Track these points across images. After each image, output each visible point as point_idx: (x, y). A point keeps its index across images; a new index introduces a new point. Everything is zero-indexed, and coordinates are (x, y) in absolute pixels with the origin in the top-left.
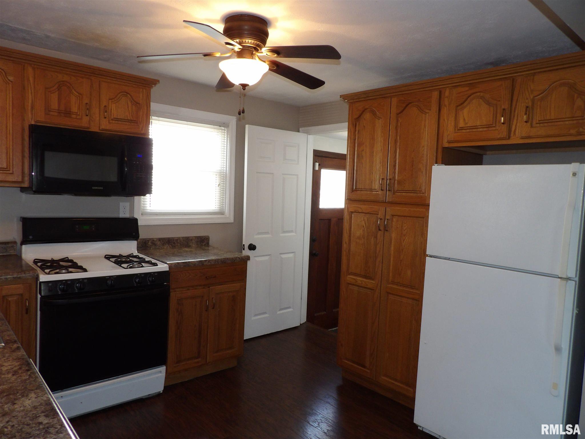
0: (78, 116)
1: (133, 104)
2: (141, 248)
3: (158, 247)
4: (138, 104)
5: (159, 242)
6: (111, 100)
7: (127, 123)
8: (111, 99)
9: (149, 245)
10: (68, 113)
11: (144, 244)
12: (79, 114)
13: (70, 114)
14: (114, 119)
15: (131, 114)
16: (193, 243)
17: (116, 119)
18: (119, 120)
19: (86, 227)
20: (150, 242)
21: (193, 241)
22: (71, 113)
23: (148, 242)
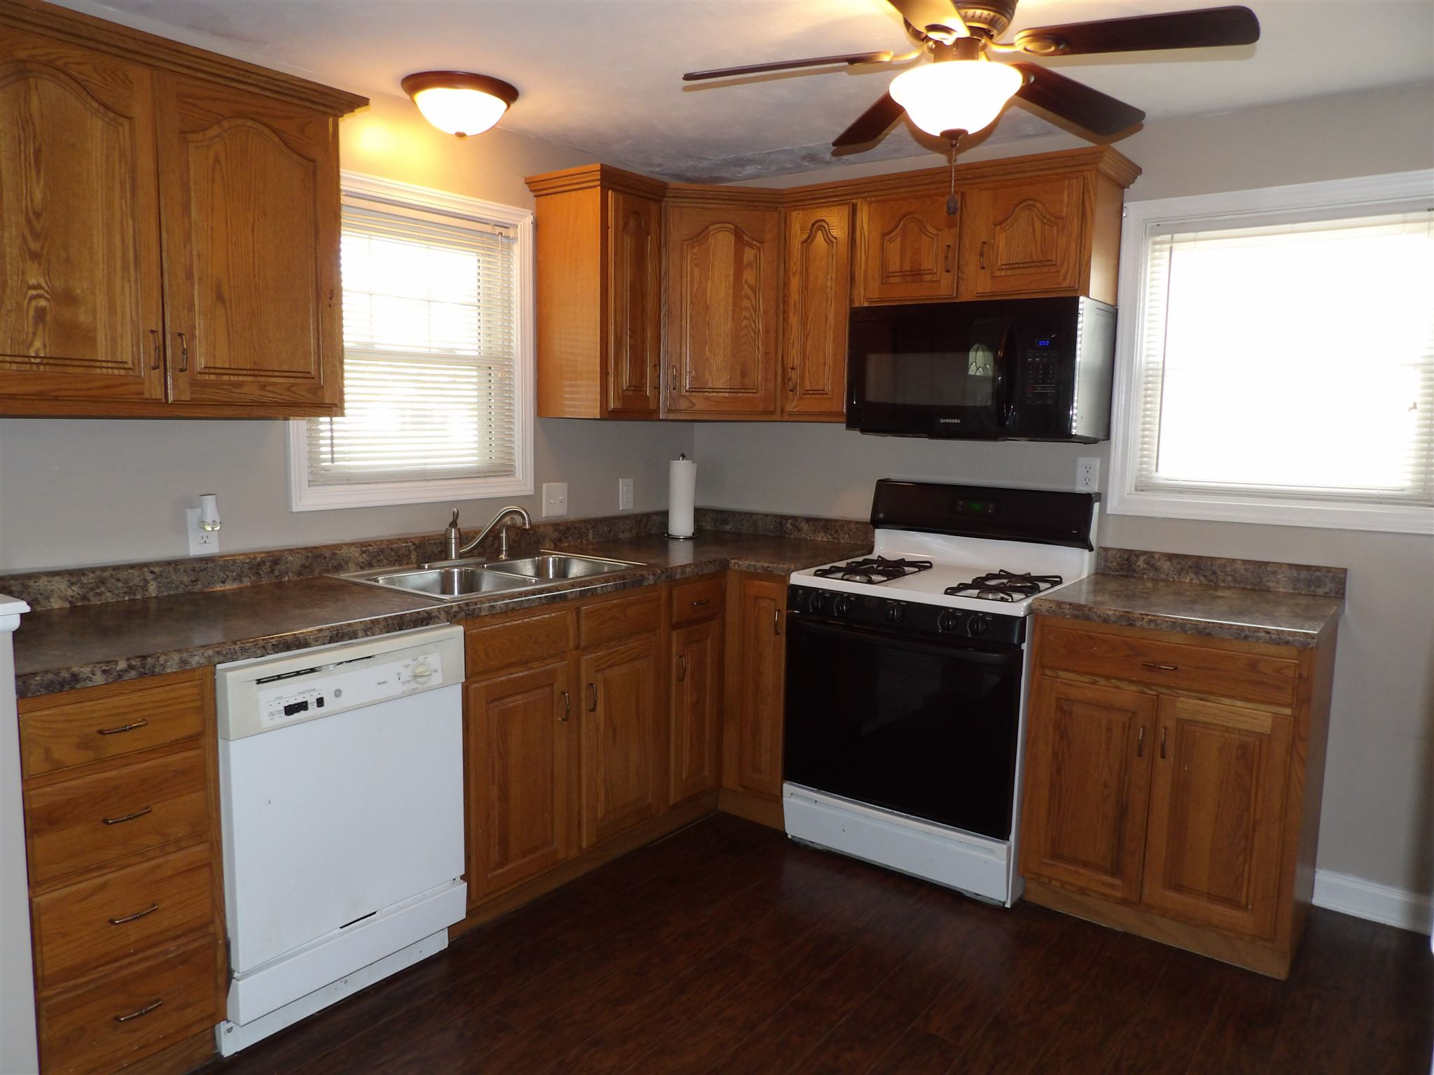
0: (935, 275)
1: (1045, 224)
2: (1117, 571)
3: (1166, 577)
4: (1060, 218)
5: (1168, 564)
6: (999, 226)
7: (1033, 270)
8: (1000, 224)
9: (1139, 566)
10: (916, 274)
11: (1126, 562)
12: (935, 271)
13: (920, 274)
14: (1003, 267)
15: (1039, 247)
16: (1278, 583)
17: (1007, 267)
18: (1014, 266)
19: (977, 506)
20: (1142, 558)
21: (1279, 577)
22: (922, 272)
23: (1135, 558)
